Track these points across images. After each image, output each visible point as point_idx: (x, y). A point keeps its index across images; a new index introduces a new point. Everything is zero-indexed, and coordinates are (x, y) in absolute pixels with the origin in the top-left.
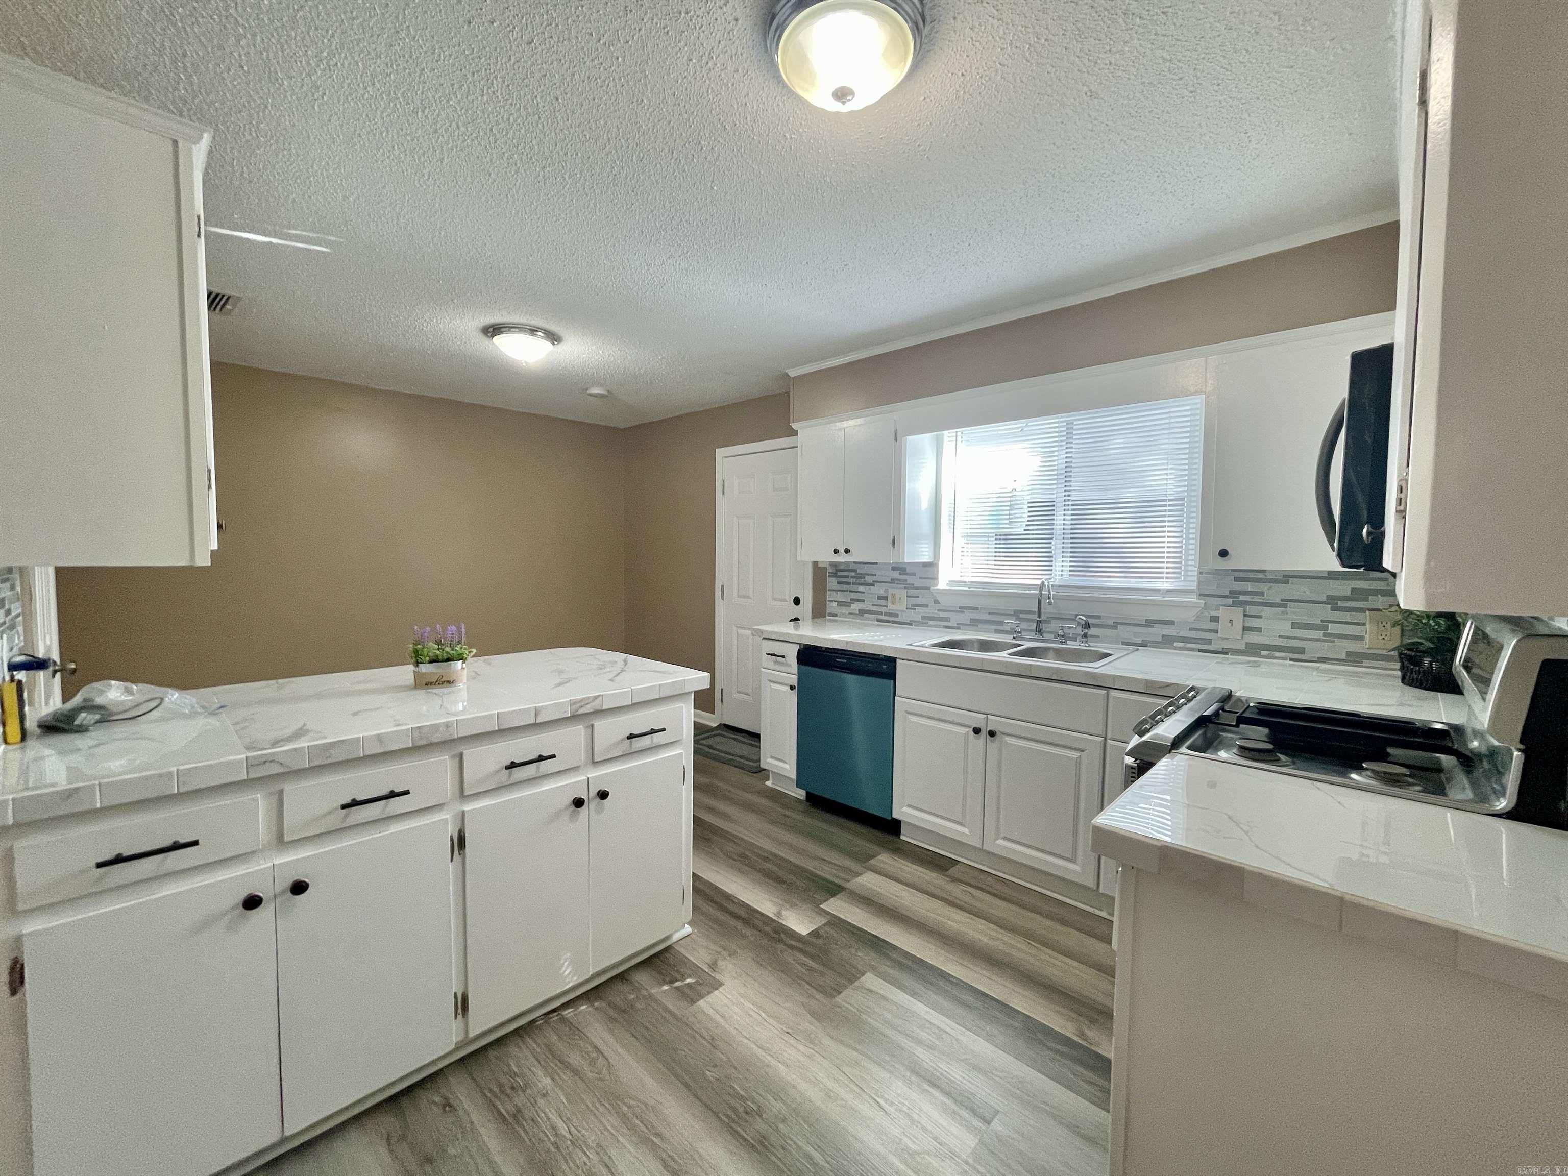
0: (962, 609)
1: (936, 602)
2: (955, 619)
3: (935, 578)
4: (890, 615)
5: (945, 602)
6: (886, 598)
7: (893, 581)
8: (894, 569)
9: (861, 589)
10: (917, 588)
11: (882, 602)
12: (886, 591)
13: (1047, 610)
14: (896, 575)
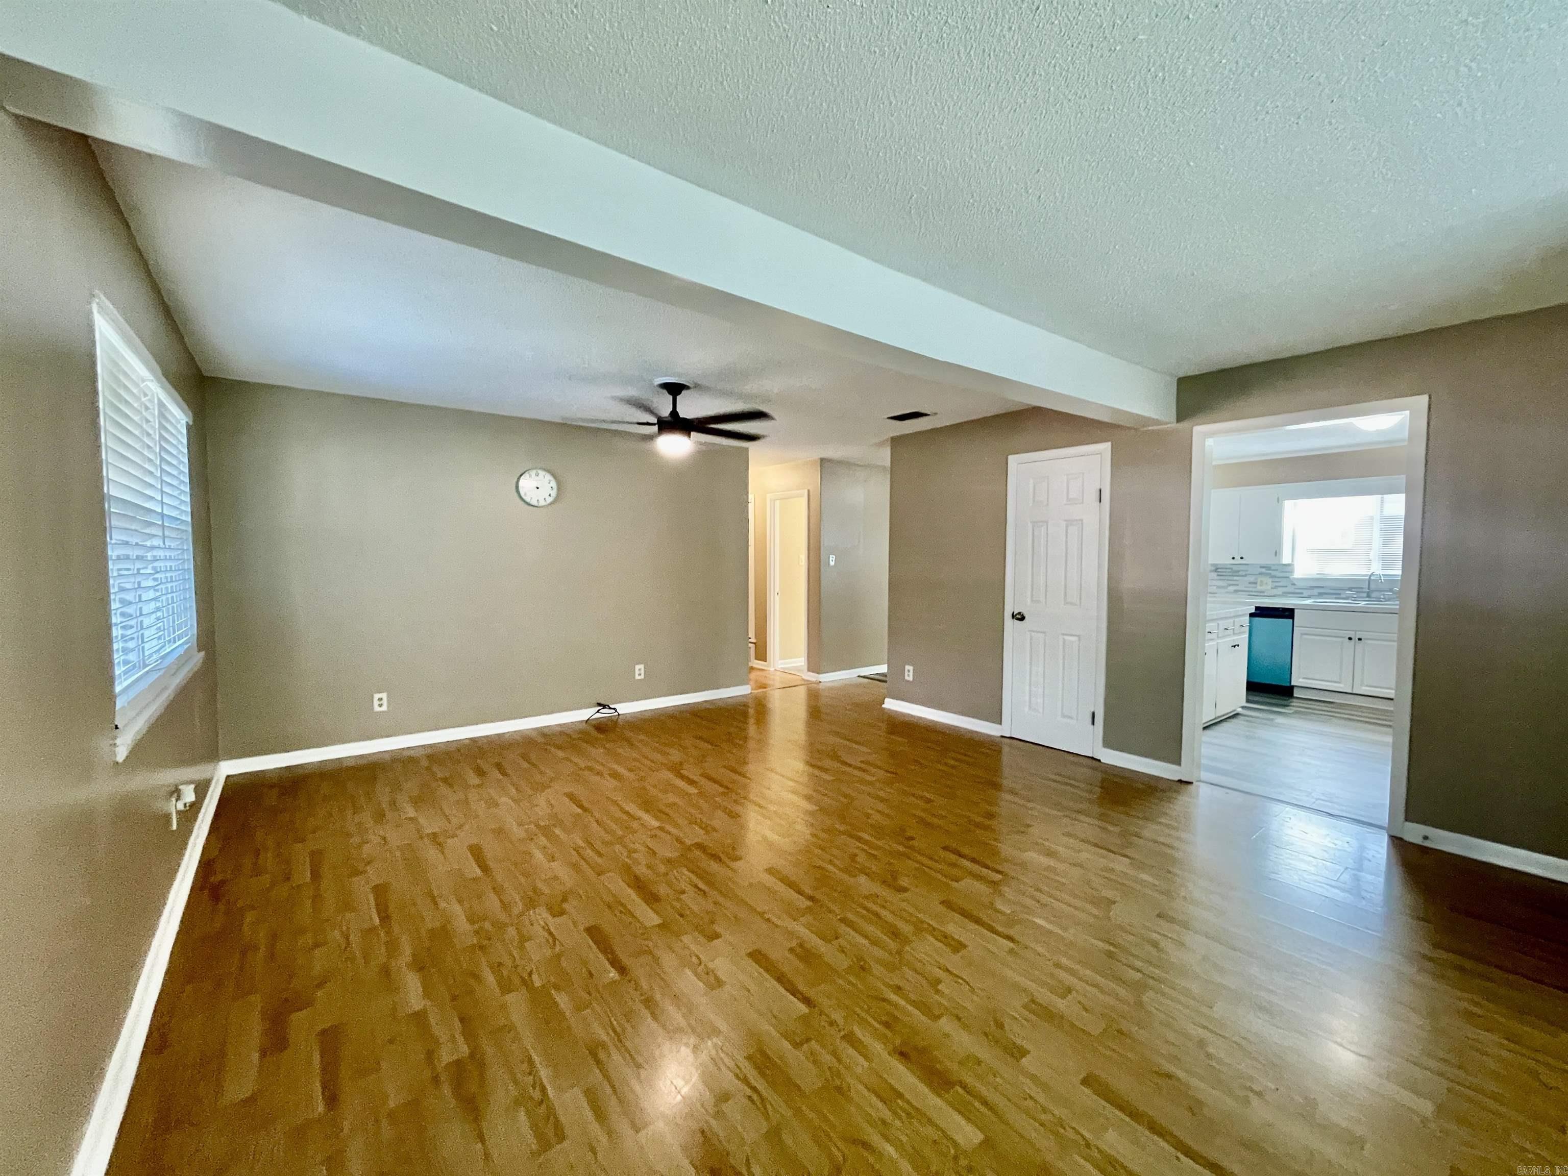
0: (1312, 588)
1: (1294, 584)
2: (1306, 593)
3: (1292, 572)
4: (1261, 592)
5: (1299, 584)
6: (1256, 583)
7: (1260, 574)
8: (1262, 567)
9: (1235, 578)
10: (1279, 577)
11: (1253, 585)
12: (1256, 579)
13: (1373, 586)
14: (1263, 570)
